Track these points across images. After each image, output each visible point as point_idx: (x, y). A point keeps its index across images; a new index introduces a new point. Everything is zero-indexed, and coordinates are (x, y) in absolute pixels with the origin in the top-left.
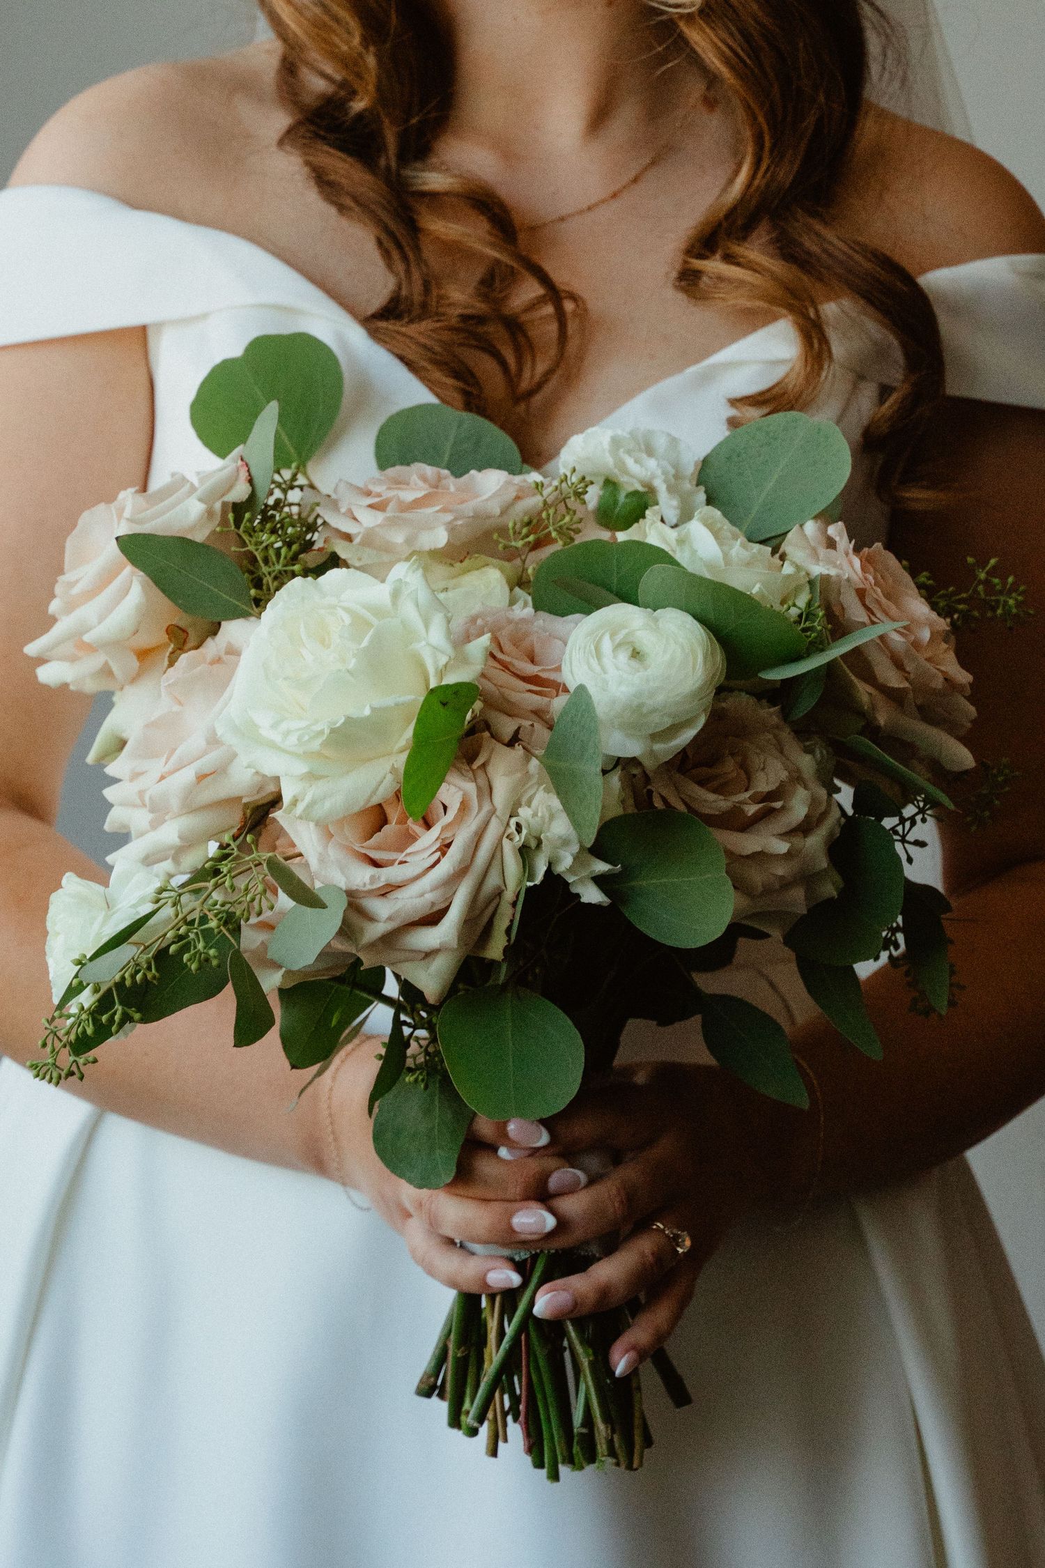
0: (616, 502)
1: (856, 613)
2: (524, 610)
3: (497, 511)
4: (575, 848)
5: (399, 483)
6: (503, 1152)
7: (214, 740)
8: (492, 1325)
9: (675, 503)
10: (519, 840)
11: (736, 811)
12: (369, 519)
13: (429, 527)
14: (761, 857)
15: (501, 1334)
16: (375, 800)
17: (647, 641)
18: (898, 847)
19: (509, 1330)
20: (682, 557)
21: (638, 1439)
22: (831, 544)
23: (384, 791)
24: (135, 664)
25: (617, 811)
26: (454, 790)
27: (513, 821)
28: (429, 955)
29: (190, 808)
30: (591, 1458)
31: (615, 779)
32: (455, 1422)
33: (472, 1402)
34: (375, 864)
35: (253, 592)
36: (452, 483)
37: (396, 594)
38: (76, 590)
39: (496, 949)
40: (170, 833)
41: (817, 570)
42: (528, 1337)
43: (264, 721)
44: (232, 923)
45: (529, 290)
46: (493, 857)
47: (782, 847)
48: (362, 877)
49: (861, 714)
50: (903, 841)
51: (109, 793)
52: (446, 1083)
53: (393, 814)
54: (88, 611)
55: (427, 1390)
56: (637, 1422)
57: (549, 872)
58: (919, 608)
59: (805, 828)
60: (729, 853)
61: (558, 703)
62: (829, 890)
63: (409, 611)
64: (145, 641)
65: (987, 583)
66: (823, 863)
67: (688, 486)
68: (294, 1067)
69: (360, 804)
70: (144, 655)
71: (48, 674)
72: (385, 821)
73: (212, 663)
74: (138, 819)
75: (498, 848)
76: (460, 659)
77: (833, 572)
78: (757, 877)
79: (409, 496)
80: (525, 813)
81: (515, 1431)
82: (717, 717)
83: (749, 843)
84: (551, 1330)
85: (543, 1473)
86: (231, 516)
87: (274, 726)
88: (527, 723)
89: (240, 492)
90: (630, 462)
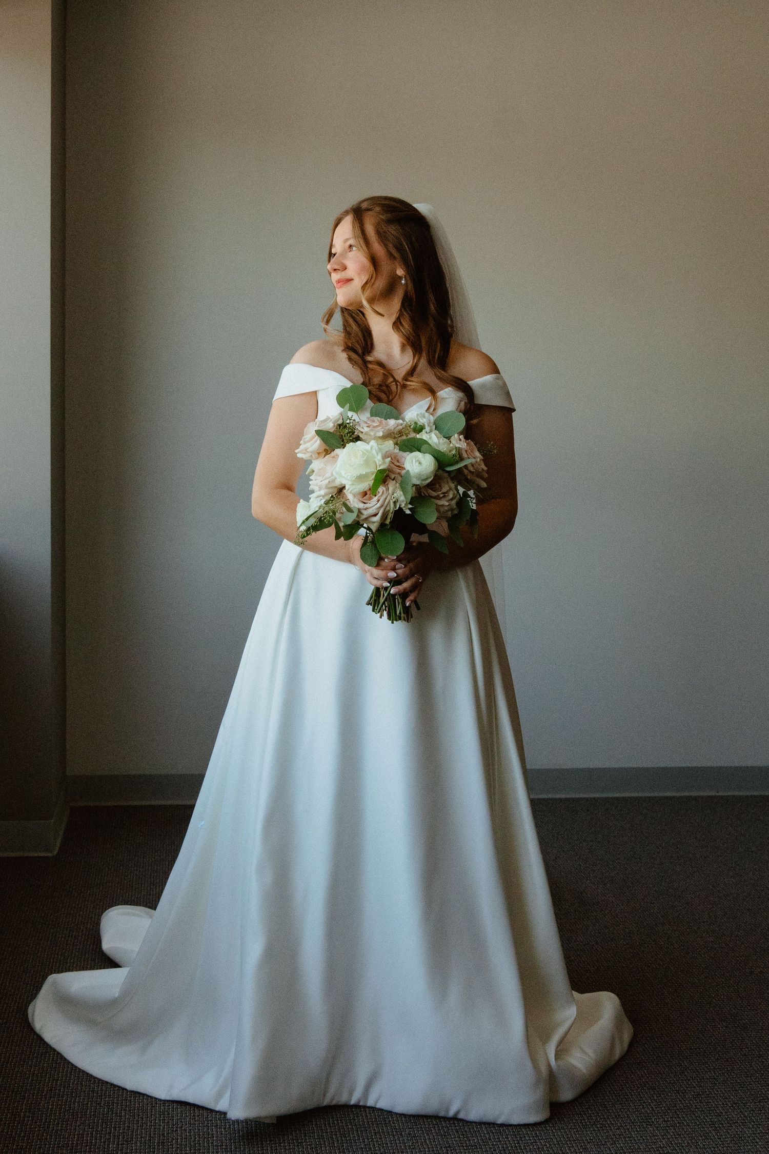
0: (417, 427)
1: (465, 455)
2: (397, 451)
3: (393, 429)
4: (405, 502)
5: (374, 421)
6: (386, 560)
7: (332, 475)
8: (382, 593)
9: (429, 428)
10: (394, 500)
11: (438, 496)
12: (366, 429)
13: (379, 431)
14: (442, 505)
15: (384, 596)
16: (365, 490)
17: (422, 460)
18: (470, 503)
19: (385, 595)
20: (430, 442)
21: (410, 617)
22: (460, 440)
23: (367, 488)
24: (317, 455)
25: (414, 495)
26: (381, 489)
27: (393, 496)
28: (374, 522)
29: (327, 487)
30: (400, 619)
31: (414, 488)
32: (373, 610)
33: (377, 608)
34: (365, 503)
35: (342, 443)
36: (384, 421)
37: (371, 448)
38: (306, 440)
39: (388, 522)
40: (322, 492)
41: (458, 445)
42: (389, 597)
43: (343, 473)
44: (334, 513)
45: (391, 380)
46: (388, 505)
47: (447, 504)
48: (361, 506)
49: (465, 475)
50: (472, 502)
51: (310, 482)
52: (376, 547)
53: (368, 493)
54: (308, 445)
55: (368, 604)
56: (410, 614)
57: (399, 507)
58: (478, 454)
59: (452, 499)
60: (436, 504)
61: (403, 472)
62: (456, 512)
63: (374, 452)
64: (320, 451)
65: (490, 447)
66: (455, 507)
67: (431, 425)
68: (345, 540)
69: (362, 491)
70: (319, 453)
71: (299, 455)
72: (366, 494)
73: (333, 458)
74: (316, 488)
75: (389, 502)
76: (384, 463)
77: (461, 446)
78: (442, 510)
79: (375, 424)
80: (395, 495)
81: (385, 613)
82: (436, 476)
83: (441, 502)
84: (394, 596)
85: (391, 621)
86: (338, 427)
87: (345, 474)
88: (396, 476)
89: (340, 422)
90: (420, 419)
